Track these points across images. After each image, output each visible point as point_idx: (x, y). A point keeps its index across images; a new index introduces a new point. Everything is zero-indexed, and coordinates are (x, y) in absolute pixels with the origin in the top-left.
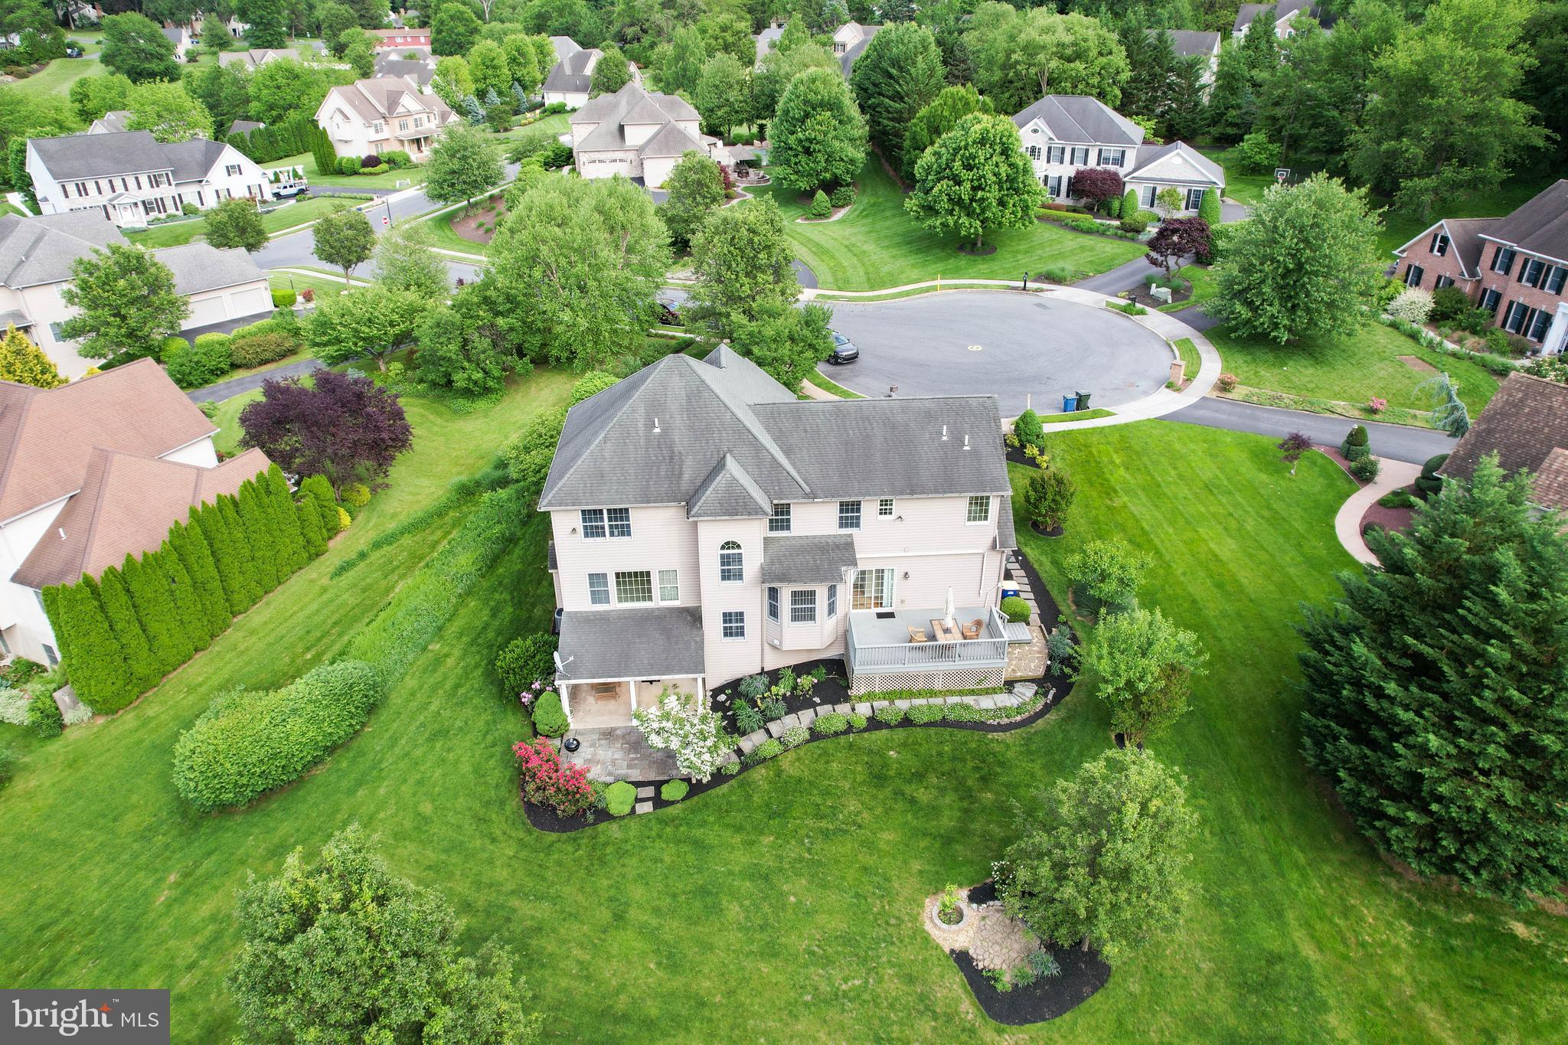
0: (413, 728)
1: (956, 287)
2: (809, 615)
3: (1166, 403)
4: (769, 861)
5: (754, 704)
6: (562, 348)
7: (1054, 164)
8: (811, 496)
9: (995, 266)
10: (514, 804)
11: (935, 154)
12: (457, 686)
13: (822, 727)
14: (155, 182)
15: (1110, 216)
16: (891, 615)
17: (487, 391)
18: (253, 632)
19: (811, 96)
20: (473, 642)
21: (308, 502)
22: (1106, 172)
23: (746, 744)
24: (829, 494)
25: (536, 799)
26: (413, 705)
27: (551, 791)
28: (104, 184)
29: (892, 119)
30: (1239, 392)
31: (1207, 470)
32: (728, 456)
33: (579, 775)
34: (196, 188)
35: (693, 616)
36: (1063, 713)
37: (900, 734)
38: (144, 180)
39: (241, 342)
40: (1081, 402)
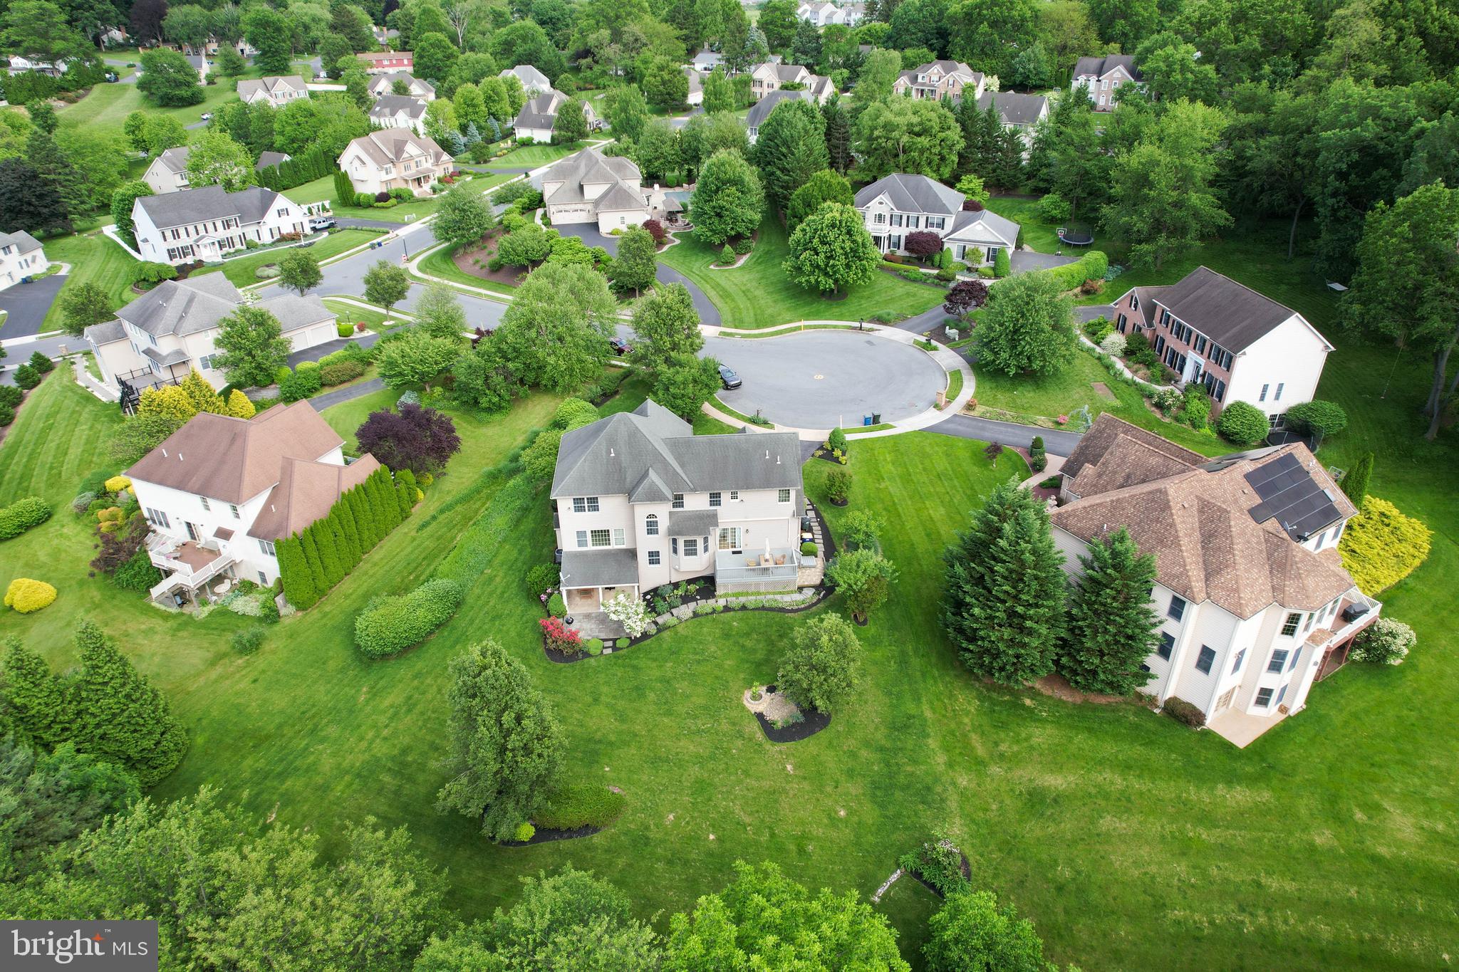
0: (481, 614)
1: (815, 327)
2: (694, 553)
3: (931, 418)
4: (669, 674)
5: (665, 600)
6: (549, 379)
7: (895, 227)
8: (694, 490)
9: (844, 310)
10: (541, 650)
11: (803, 230)
12: (503, 593)
13: (699, 611)
14: (227, 225)
15: (933, 266)
16: (740, 552)
17: (499, 408)
18: (375, 564)
19: (722, 175)
20: (510, 568)
21: (402, 486)
22: (930, 234)
23: (660, 620)
24: (703, 489)
25: (553, 646)
26: (480, 603)
27: (560, 643)
28: (191, 229)
29: (782, 187)
30: (980, 410)
31: (941, 464)
32: (651, 470)
33: (574, 634)
34: (255, 228)
35: (632, 554)
36: (827, 604)
37: (740, 614)
38: (219, 224)
39: (327, 369)
40: (876, 419)
